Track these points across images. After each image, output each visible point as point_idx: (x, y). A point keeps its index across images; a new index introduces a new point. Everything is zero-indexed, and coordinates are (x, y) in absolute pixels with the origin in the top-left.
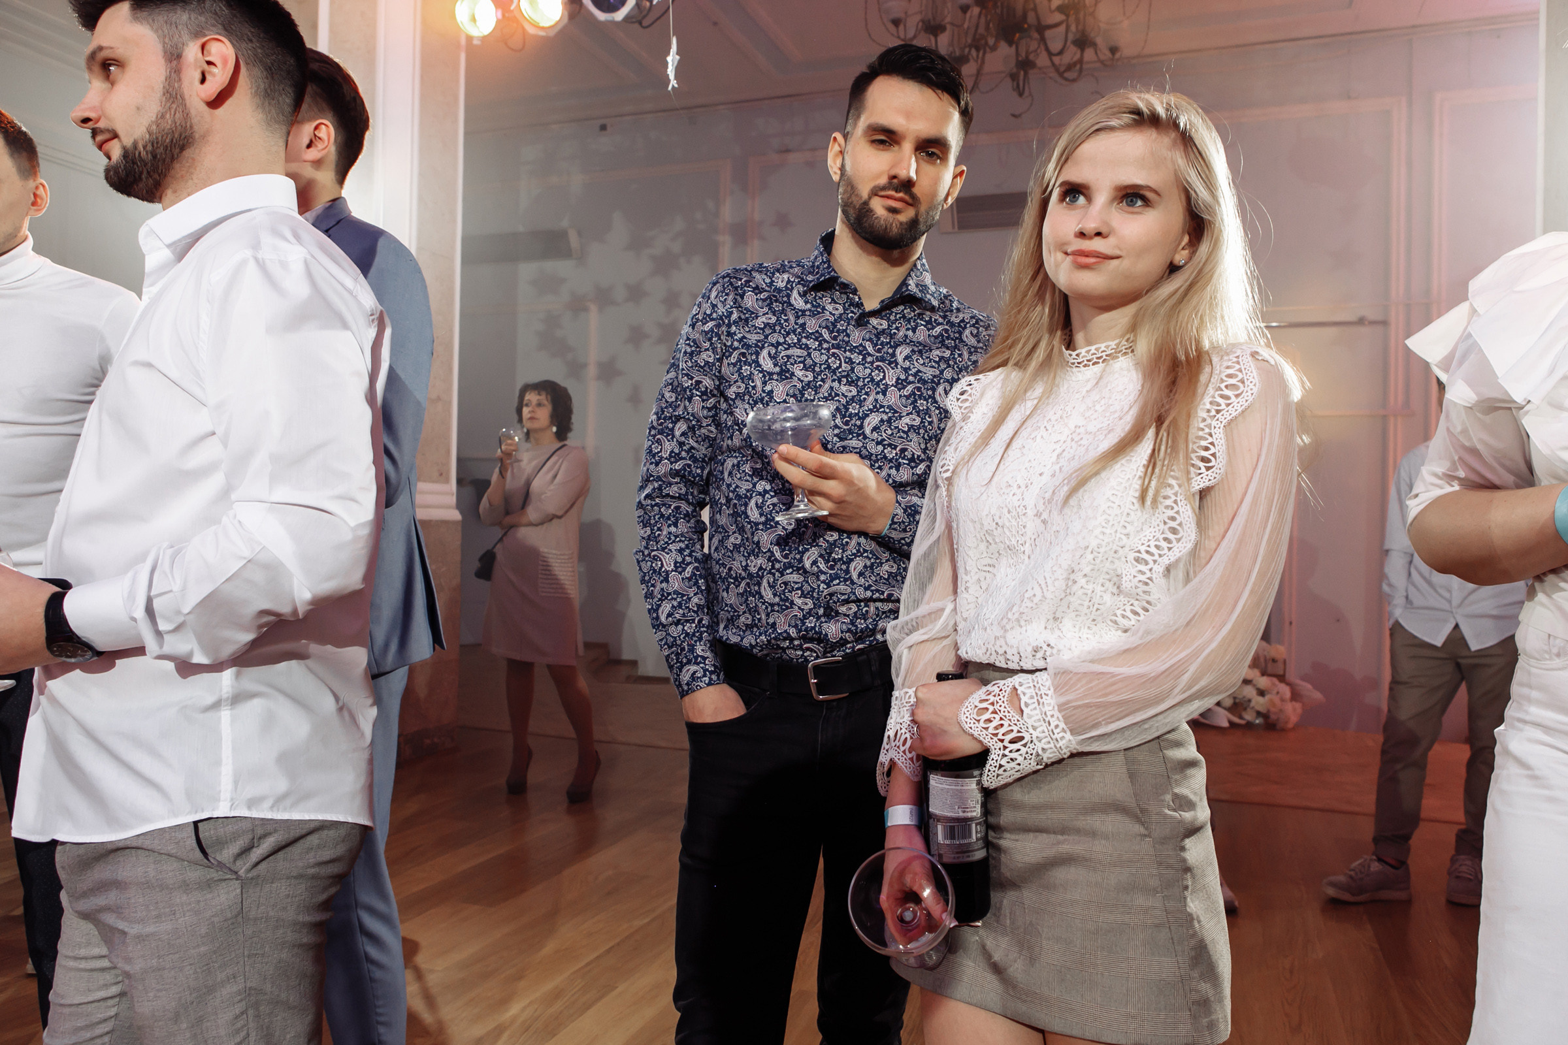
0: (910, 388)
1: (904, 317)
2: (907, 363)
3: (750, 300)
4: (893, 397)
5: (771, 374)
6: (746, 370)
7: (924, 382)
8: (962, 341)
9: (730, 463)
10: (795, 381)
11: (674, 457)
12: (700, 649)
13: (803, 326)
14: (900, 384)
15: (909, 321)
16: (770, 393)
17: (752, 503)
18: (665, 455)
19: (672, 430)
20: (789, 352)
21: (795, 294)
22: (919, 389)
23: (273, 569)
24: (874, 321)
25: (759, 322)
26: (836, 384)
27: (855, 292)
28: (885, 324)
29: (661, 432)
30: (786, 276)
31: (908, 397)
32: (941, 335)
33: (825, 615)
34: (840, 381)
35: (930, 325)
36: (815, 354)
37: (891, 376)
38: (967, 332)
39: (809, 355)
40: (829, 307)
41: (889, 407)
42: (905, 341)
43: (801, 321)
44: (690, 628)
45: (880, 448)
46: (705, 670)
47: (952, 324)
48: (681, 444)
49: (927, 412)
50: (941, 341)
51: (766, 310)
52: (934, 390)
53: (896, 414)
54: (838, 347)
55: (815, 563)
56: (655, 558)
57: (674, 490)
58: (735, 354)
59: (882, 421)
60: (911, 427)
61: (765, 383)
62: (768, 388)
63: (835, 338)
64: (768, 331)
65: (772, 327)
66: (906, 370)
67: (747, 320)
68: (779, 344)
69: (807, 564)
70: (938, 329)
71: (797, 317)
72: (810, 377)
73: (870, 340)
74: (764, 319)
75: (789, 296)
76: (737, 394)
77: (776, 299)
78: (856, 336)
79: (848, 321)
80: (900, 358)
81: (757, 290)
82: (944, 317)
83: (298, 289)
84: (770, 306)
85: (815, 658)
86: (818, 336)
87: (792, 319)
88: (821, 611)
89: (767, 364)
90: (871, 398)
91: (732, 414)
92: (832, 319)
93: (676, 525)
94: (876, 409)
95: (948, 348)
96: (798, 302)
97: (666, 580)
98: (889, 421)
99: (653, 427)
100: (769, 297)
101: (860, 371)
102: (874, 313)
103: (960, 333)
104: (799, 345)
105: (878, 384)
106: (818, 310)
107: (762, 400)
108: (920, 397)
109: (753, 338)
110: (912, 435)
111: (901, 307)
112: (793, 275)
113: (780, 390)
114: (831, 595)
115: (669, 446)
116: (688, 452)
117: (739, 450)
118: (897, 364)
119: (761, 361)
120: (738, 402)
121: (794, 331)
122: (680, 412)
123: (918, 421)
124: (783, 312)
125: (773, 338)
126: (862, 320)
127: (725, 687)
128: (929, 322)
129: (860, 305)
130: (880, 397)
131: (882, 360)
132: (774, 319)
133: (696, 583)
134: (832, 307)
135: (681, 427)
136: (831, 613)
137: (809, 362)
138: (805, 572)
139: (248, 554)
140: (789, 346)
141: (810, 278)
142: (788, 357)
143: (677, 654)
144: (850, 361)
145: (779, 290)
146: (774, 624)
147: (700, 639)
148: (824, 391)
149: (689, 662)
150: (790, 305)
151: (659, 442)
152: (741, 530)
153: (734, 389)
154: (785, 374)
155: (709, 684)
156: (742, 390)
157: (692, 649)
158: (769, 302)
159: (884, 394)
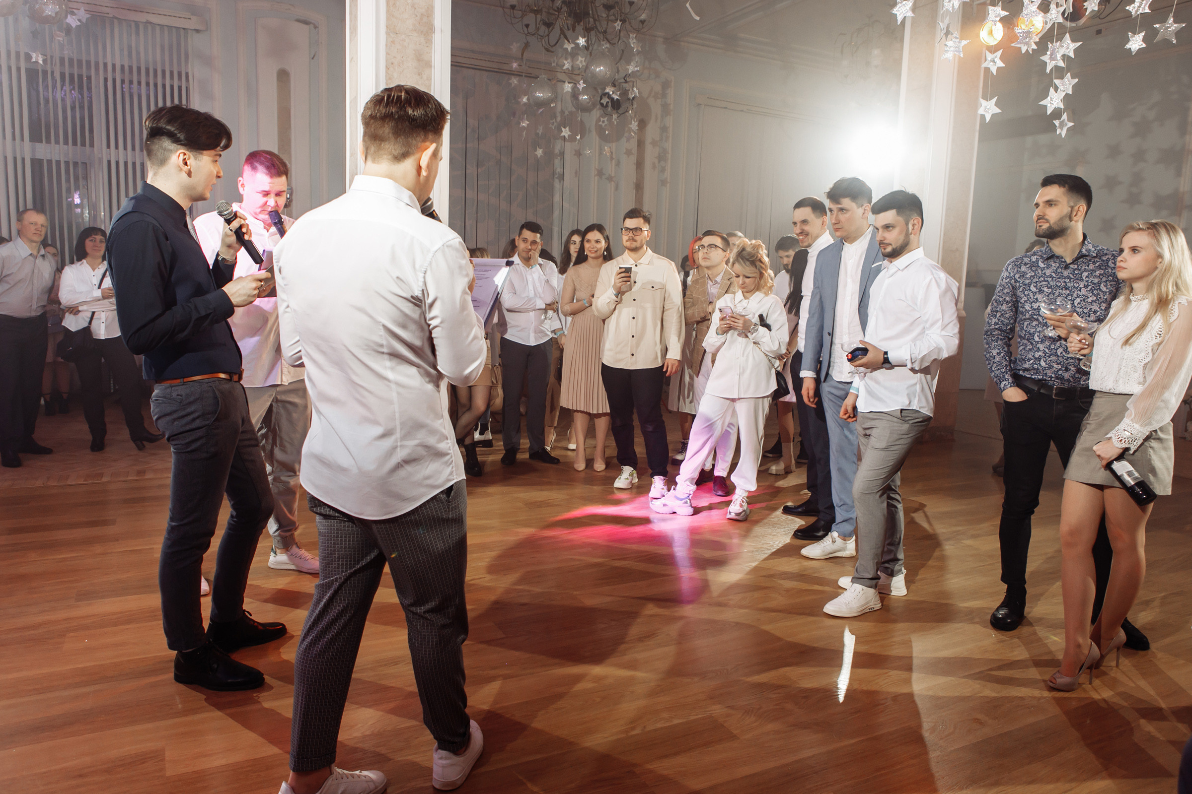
0: (1090, 287)
1: (1083, 262)
2: (1087, 279)
3: (1023, 268)
4: (1084, 292)
5: (1036, 292)
6: (1026, 293)
7: (1095, 284)
8: (1108, 266)
9: (1026, 323)
10: (1045, 293)
11: (996, 324)
12: (1006, 376)
13: (1045, 274)
14: (1086, 287)
15: (1086, 263)
16: (1037, 299)
17: (1036, 335)
18: (993, 323)
19: (996, 315)
20: (1041, 284)
21: (1040, 262)
22: (1093, 287)
23: (940, 350)
24: (1071, 266)
25: (1028, 276)
26: (1061, 291)
27: (1062, 258)
28: (1076, 266)
29: (992, 316)
30: (1035, 257)
31: (1089, 291)
32: (1099, 265)
33: (1065, 370)
34: (1062, 289)
35: (1094, 263)
36: (1051, 283)
37: (1082, 285)
38: (1110, 262)
39: (1049, 283)
40: (1053, 265)
41: (1083, 295)
42: (1085, 270)
43: (1043, 272)
44: (1003, 370)
45: (1081, 309)
46: (1009, 383)
47: (1103, 261)
48: (999, 320)
49: (1098, 294)
50: (1100, 267)
51: (1030, 271)
52: (1099, 286)
53: (1086, 297)
54: (1059, 278)
55: (1061, 353)
56: (991, 352)
57: (996, 333)
58: (1021, 288)
59: (1081, 300)
60: (1093, 301)
61: (1034, 296)
62: (1035, 297)
63: (1057, 275)
64: (1032, 278)
65: (1033, 276)
66: (1087, 281)
67: (1023, 276)
68: (1037, 282)
69: (1059, 354)
70: (1098, 264)
71: (1042, 271)
72: (1050, 290)
73: (1071, 273)
74: (1030, 274)
75: (1038, 263)
76: (1025, 301)
77: (1033, 266)
78: (1066, 273)
79: (1062, 268)
80: (1084, 278)
81: (1026, 264)
82: (1100, 259)
83: (943, 286)
84: (1031, 269)
85: (1057, 384)
86: (1051, 276)
87: (1040, 272)
88: (1064, 369)
89: (1034, 289)
90: (1076, 293)
91: (1024, 308)
92: (1055, 268)
93: (997, 342)
94: (1078, 296)
95: (1102, 270)
96: (1041, 265)
97: (994, 358)
98: (1084, 300)
99: (989, 314)
100: (1030, 266)
101: (1069, 285)
102: (1070, 264)
103: (1107, 263)
104: (1045, 281)
105: (1077, 288)
106: (1049, 267)
107: (1034, 302)
108: (1094, 290)
109: (1027, 282)
110: (1094, 303)
111: (1082, 259)
112: (1038, 255)
113: (1039, 297)
114: (1068, 363)
115: (994, 320)
116: (1001, 322)
117: (1029, 319)
118: (1083, 280)
119: (1031, 289)
120: (1025, 304)
121: (1042, 276)
122: (998, 309)
123: (1095, 298)
124: (1036, 270)
125: (1034, 280)
126: (1067, 267)
127: (1016, 388)
128: (1094, 262)
129: (1065, 262)
130: (1079, 292)
131: (1077, 279)
132: (1033, 274)
133: (1005, 358)
134: (1054, 265)
135: (999, 314)
136: (1067, 370)
137: (1049, 285)
138: (1058, 356)
139: (935, 345)
140: (1041, 282)
141: (1045, 256)
142: (1041, 286)
143: (999, 379)
144: (1065, 282)
145: (1034, 262)
146: (1046, 374)
147: (1007, 373)
148: (1057, 294)
149: (1003, 381)
150: (1039, 266)
151: (991, 319)
152: (1032, 344)
153: (1023, 299)
154: (1041, 291)
155: (1011, 387)
156: (1026, 299)
157: (1004, 376)
158: (1031, 267)
159: (1080, 291)
